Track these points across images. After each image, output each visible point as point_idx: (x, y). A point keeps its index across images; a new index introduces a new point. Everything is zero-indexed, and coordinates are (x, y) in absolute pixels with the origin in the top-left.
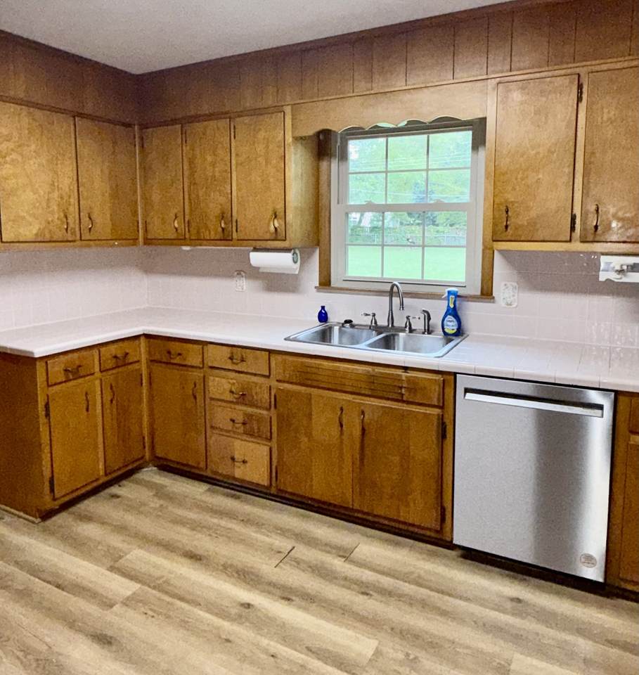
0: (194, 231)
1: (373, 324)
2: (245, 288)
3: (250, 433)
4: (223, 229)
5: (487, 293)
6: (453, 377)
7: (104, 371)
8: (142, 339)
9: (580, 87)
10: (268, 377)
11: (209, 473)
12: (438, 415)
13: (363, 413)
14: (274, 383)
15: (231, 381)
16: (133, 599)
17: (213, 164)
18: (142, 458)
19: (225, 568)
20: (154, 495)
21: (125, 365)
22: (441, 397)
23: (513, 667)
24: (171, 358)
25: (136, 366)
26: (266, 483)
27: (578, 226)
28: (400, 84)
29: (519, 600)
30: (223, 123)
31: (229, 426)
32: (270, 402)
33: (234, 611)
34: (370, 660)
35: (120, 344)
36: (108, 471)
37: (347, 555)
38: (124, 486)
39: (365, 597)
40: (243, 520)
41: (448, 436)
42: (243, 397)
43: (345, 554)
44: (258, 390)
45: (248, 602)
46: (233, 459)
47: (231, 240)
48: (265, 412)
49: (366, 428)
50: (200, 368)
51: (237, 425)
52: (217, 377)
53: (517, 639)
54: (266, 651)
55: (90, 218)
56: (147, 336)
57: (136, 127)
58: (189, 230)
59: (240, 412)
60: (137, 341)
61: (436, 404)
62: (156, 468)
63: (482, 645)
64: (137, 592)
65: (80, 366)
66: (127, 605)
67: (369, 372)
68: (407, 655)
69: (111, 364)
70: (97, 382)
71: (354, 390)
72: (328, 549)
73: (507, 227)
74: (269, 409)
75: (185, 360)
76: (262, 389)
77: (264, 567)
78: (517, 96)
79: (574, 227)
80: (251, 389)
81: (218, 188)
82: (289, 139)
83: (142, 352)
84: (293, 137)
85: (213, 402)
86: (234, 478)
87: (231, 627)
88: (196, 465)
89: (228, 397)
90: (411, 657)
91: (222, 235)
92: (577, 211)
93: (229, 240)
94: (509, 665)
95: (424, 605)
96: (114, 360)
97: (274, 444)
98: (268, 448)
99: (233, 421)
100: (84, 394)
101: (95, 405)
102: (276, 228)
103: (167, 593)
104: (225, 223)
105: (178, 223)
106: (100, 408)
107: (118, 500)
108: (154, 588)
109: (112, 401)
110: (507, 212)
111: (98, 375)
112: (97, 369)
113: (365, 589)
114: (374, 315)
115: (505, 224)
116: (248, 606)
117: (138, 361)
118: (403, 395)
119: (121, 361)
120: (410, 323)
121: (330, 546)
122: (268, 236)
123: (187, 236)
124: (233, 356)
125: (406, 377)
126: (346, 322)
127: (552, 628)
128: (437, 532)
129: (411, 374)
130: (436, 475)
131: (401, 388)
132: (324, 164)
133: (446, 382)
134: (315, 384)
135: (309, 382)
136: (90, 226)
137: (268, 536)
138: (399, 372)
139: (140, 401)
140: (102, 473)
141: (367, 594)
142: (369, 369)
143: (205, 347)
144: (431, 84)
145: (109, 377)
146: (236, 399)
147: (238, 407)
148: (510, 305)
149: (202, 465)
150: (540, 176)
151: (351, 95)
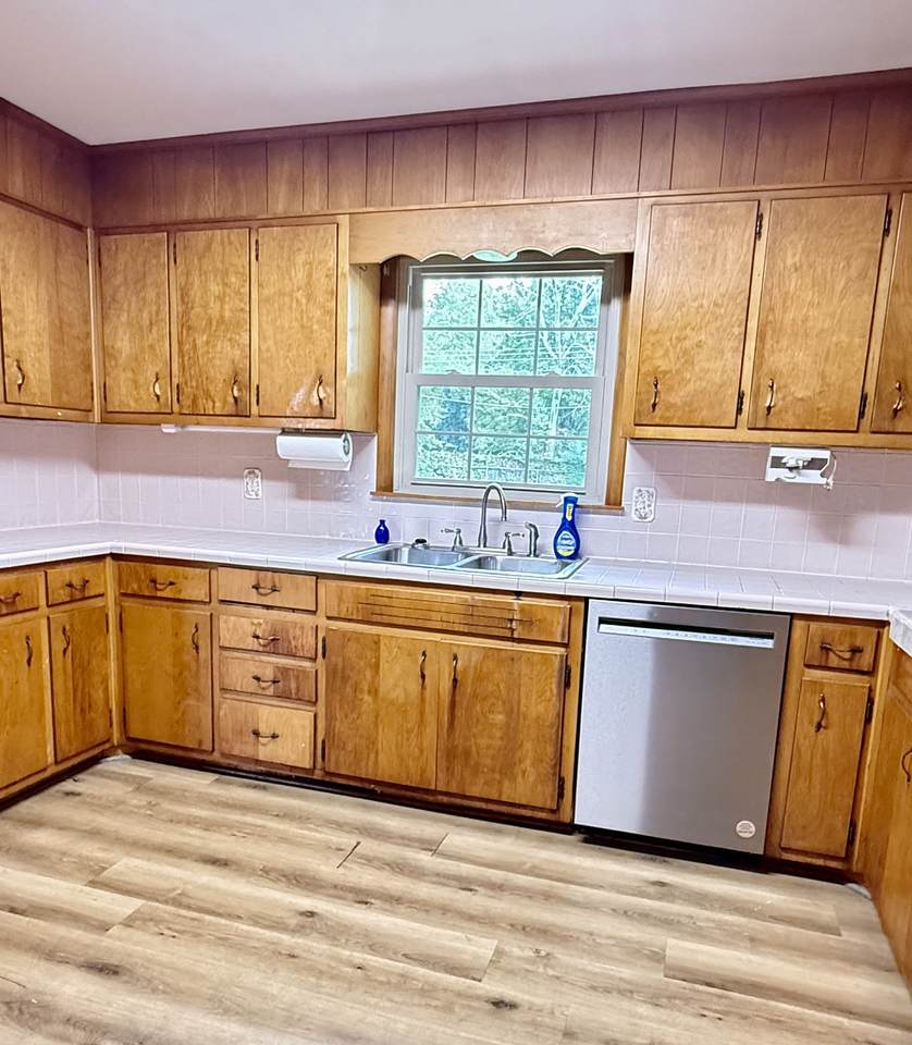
0: (187, 402)
1: (458, 544)
2: (260, 493)
3: (283, 696)
4: (235, 398)
5: (614, 502)
6: (583, 604)
7: (52, 606)
8: (108, 560)
9: (760, 217)
10: (314, 613)
11: (216, 757)
12: (562, 656)
13: (455, 658)
14: (322, 621)
15: (256, 621)
16: (136, 919)
17: (221, 299)
18: (108, 741)
19: (266, 871)
20: (133, 791)
21: (84, 598)
22: (567, 630)
23: (668, 952)
24: (157, 589)
25: (99, 602)
26: (307, 764)
27: (745, 407)
28: (514, 196)
29: (662, 884)
30: (237, 236)
31: (253, 686)
32: (316, 649)
33: (293, 921)
34: (491, 961)
35: (77, 566)
36: (59, 759)
37: (434, 848)
38: (83, 780)
39: (469, 893)
40: (277, 816)
41: (572, 684)
42: (274, 643)
43: (431, 846)
44: (298, 633)
45: (310, 910)
46: (256, 733)
47: (249, 417)
48: (307, 664)
49: (459, 678)
50: (205, 603)
51: (263, 685)
52: (232, 615)
53: (668, 923)
54: (350, 964)
55: (20, 369)
56: (116, 557)
57: (89, 230)
58: (178, 399)
59: (269, 664)
60: (102, 564)
61: (559, 641)
62: (128, 757)
63: (627, 935)
64: (142, 910)
65: (18, 594)
66: (130, 926)
67: (466, 600)
68: (537, 951)
69: (63, 595)
70: (44, 622)
71: (444, 626)
72: (406, 842)
73: (654, 405)
74: (314, 660)
75: (180, 591)
76: (304, 630)
77: (323, 868)
78: (676, 224)
79: (741, 409)
80: (287, 632)
81: (229, 336)
82: (345, 266)
83: (107, 581)
84: (350, 265)
85: (226, 653)
86: (257, 762)
87: (293, 940)
88: (196, 747)
89: (252, 643)
90: (543, 953)
91: (234, 409)
92: (746, 388)
93: (246, 416)
94: (664, 951)
95: (547, 896)
96: (68, 589)
97: (321, 708)
98: (312, 714)
99: (257, 679)
100: (24, 637)
101: (40, 658)
102: (321, 400)
103: (189, 907)
104: (240, 390)
105: (160, 389)
106: (48, 661)
107: (78, 798)
108: (166, 902)
109: (65, 651)
110: (656, 386)
111: (44, 610)
112: (43, 602)
113: (466, 885)
114: (459, 531)
115: (652, 401)
116: (312, 914)
117: (102, 595)
118: (512, 630)
119: (79, 593)
120: (509, 542)
121: (409, 840)
122: (308, 412)
123: (176, 408)
124: (258, 584)
125: (520, 605)
126: (418, 541)
127: (706, 909)
128: (553, 811)
129: (526, 601)
130: (554, 737)
131: (511, 620)
132: (389, 310)
133: (573, 611)
134: (386, 620)
135: (379, 618)
136: (20, 382)
137: (317, 831)
138: (510, 599)
139: (105, 655)
140: (51, 759)
141: (471, 890)
142: (467, 595)
143: (213, 571)
144: (560, 199)
145: (59, 616)
146: (264, 646)
147: (265, 658)
148: (645, 518)
149: (207, 746)
150: (703, 337)
151: (442, 206)
